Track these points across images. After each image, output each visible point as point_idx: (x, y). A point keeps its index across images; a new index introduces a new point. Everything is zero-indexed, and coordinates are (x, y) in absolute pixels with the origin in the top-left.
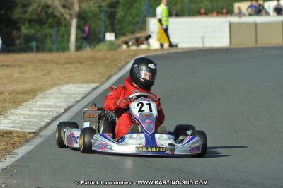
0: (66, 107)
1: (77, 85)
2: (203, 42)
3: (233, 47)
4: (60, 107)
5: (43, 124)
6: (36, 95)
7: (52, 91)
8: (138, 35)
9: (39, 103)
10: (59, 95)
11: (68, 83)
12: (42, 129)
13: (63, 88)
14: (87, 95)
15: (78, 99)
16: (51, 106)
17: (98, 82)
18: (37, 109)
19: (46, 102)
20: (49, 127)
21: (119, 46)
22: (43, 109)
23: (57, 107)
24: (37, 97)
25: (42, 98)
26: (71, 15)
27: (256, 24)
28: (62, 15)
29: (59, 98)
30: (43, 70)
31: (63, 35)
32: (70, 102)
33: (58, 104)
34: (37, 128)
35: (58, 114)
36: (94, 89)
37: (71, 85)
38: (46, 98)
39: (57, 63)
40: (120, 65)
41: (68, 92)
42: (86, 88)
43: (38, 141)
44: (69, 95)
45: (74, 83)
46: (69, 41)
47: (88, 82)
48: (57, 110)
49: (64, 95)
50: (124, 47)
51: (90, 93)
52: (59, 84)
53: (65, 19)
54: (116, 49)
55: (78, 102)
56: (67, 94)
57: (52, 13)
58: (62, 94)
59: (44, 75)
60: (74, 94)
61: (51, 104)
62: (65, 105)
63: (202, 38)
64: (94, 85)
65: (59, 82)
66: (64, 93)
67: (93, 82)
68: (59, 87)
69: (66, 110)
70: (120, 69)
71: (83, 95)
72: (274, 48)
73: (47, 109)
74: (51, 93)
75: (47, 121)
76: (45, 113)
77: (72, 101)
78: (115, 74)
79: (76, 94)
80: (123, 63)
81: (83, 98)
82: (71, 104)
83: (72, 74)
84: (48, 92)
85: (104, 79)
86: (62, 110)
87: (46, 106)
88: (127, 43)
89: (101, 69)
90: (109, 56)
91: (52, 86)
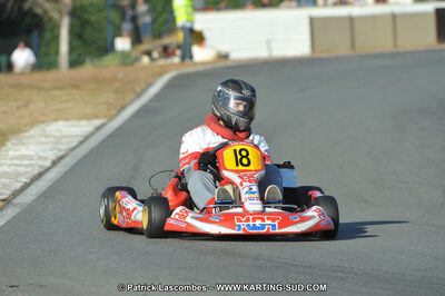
0: (54, 158)
1: (70, 123)
2: (270, 48)
3: (317, 55)
4: (46, 159)
5: (18, 185)
6: (7, 140)
7: (31, 133)
8: (167, 40)
9: (11, 153)
10: (42, 140)
11: (56, 120)
12: (16, 194)
13: (48, 129)
14: (86, 138)
15: (74, 144)
16: (30, 158)
17: (104, 117)
18: (9, 162)
19: (23, 151)
20: (28, 191)
21: (137, 59)
22: (18, 162)
23: (40, 158)
24: (9, 144)
25: (16, 145)
26: (60, 12)
27: (351, 19)
28: (45, 12)
29: (43, 143)
30: (17, 101)
31: (48, 44)
32: (60, 150)
33: (41, 154)
34: (9, 193)
35: (41, 170)
36: (98, 129)
37: (61, 123)
38: (23, 144)
39: (40, 89)
40: (138, 89)
41: (58, 134)
42: (85, 127)
43: (10, 212)
44: (58, 140)
45: (67, 119)
46: (57, 52)
47: (89, 117)
48: (41, 163)
49: (52, 139)
50: (145, 60)
51: (91, 134)
52: (43, 122)
53: (50, 19)
54: (131, 64)
55: (73, 149)
56: (55, 137)
57: (30, 10)
58: (47, 137)
59: (18, 108)
60: (66, 137)
61: (31, 153)
62: (52, 155)
63: (269, 42)
64: (97, 122)
65: (43, 118)
66: (51, 136)
67: (97, 117)
68: (43, 126)
69: (54, 163)
70: (139, 95)
71: (80, 139)
72: (381, 56)
73: (24, 162)
74: (30, 137)
75: (24, 180)
76: (21, 169)
77: (64, 147)
78: (131, 102)
79: (71, 136)
80: (143, 85)
81: (81, 143)
82: (62, 153)
83: (64, 106)
84: (27, 134)
85: (114, 112)
86: (48, 163)
87: (21, 158)
88: (149, 53)
89: (109, 97)
90: (120, 75)
91: (32, 125)
